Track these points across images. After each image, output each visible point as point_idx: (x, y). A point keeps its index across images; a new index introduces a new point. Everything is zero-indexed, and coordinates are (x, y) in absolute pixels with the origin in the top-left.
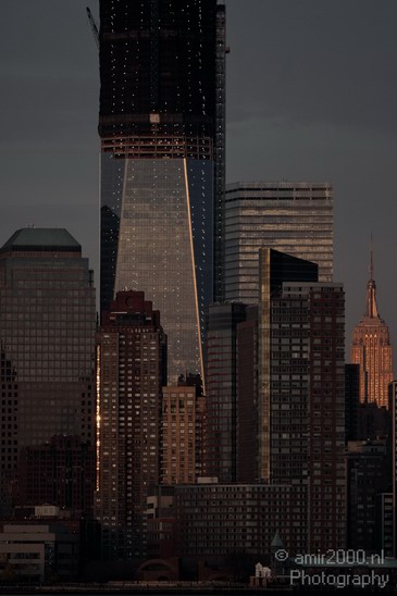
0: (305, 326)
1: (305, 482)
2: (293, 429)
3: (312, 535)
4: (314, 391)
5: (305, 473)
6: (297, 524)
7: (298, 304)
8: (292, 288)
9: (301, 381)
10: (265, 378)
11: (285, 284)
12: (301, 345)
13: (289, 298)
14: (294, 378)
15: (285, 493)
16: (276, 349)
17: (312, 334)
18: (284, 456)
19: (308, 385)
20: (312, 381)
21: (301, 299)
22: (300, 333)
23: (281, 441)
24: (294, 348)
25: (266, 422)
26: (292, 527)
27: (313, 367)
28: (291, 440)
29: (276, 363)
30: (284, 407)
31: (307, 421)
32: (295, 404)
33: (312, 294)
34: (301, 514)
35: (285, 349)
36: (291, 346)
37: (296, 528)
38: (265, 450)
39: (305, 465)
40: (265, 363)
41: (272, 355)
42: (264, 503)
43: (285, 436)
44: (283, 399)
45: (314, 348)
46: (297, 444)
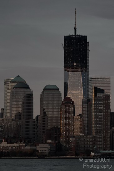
0: (102, 103)
1: (102, 135)
2: (99, 124)
3: (104, 146)
4: (104, 116)
5: (102, 133)
6: (100, 144)
7: (100, 98)
8: (99, 95)
9: (101, 114)
10: (94, 113)
11: (98, 94)
12: (101, 107)
13: (98, 97)
14: (100, 113)
15: (98, 137)
16: (96, 107)
17: (103, 104)
18: (98, 130)
19: (102, 115)
20: (103, 114)
21: (101, 97)
22: (101, 104)
23: (97, 126)
24: (100, 107)
25: (94, 122)
26: (99, 144)
27: (103, 111)
28: (99, 126)
29: (96, 110)
30: (98, 119)
31: (102, 122)
32: (100, 119)
33: (103, 96)
34: (101, 142)
35: (98, 107)
36: (99, 107)
37: (100, 145)
38: (94, 129)
39: (102, 132)
40: (93, 110)
41: (95, 109)
42: (93, 139)
43: (98, 125)
44: (97, 118)
45: (103, 107)
46: (100, 127)
